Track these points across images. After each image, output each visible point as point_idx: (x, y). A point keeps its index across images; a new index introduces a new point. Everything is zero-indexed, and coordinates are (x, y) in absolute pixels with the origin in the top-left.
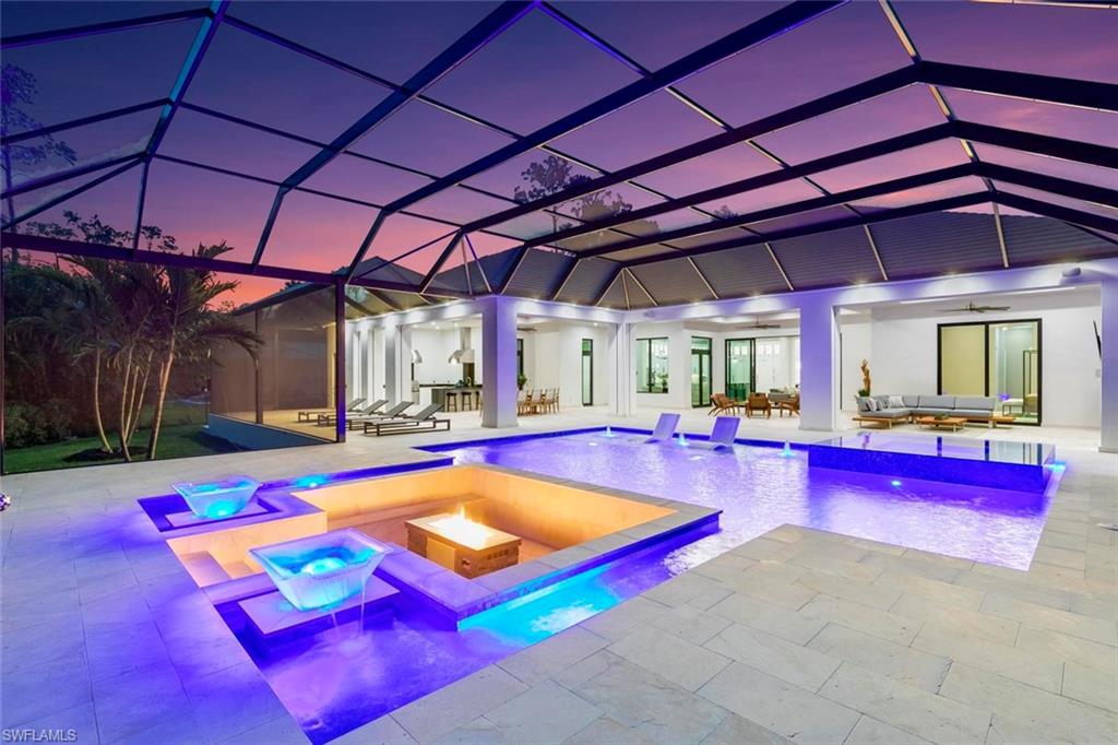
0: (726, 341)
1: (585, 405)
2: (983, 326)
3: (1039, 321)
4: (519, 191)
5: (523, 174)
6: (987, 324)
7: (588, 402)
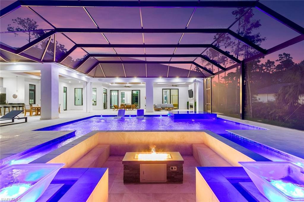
0: (110, 90)
1: (64, 110)
2: (170, 90)
3: (178, 89)
4: (10, 26)
5: (13, 20)
6: (170, 89)
7: (65, 109)
